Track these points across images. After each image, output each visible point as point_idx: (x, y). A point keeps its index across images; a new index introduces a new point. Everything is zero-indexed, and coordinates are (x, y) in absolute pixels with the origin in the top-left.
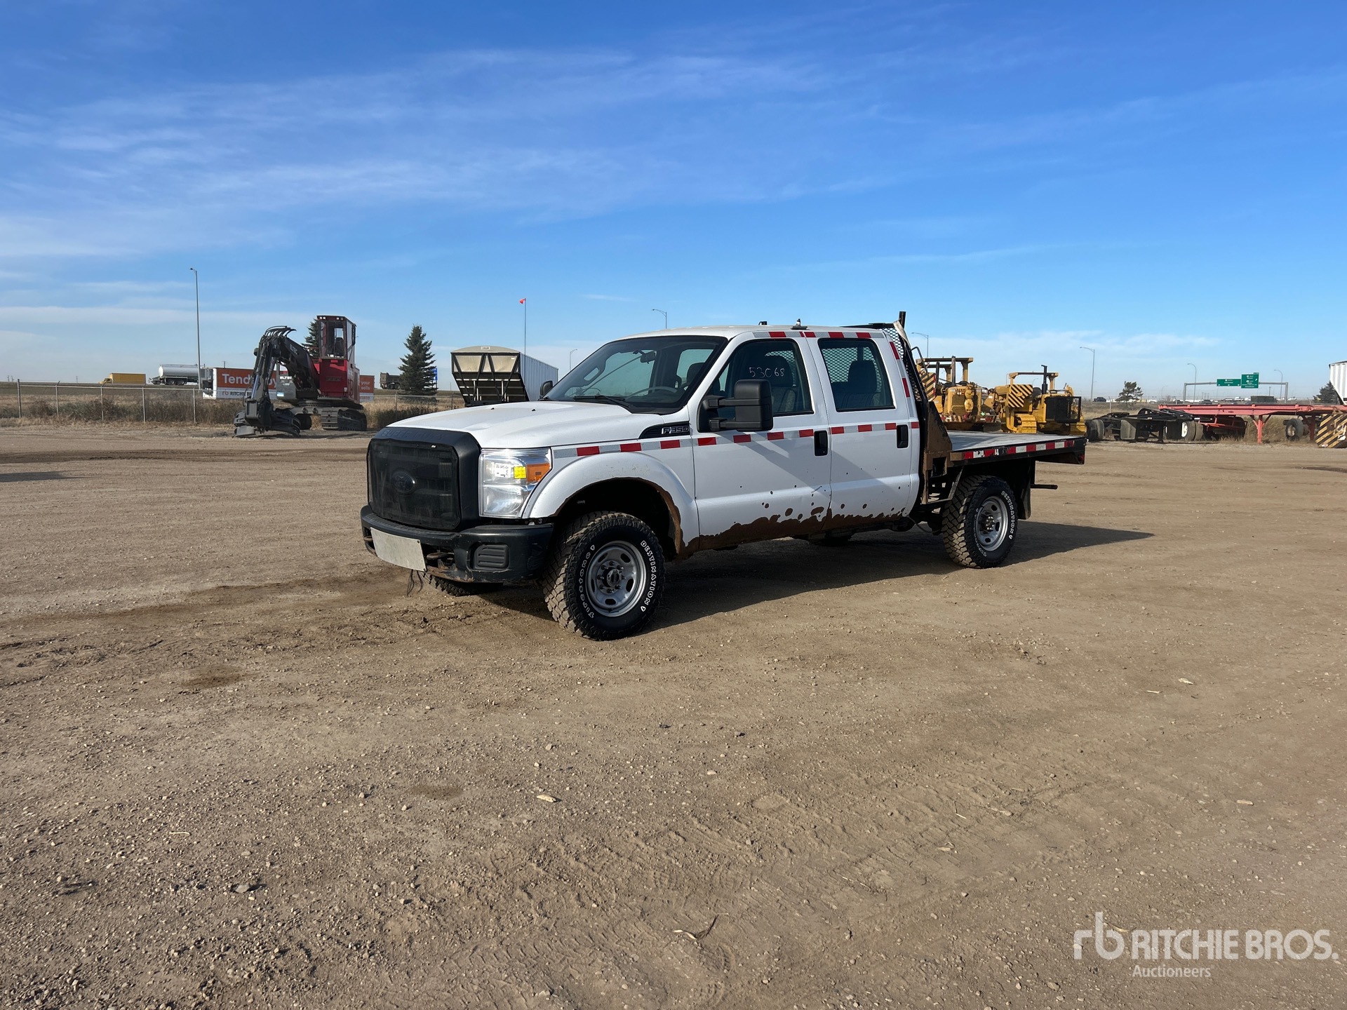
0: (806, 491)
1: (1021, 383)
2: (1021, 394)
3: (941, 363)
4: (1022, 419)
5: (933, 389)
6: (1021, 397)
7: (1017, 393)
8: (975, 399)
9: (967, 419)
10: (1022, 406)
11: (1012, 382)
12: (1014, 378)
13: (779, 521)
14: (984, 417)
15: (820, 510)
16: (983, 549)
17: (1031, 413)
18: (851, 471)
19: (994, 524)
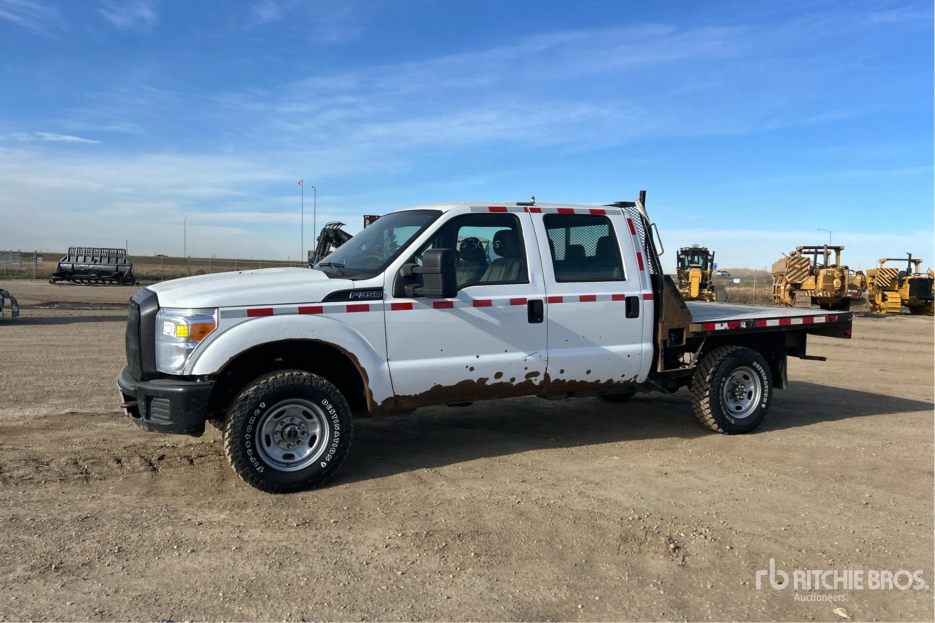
0: (520, 355)
1: (888, 267)
2: (888, 276)
3: (819, 250)
4: (888, 296)
5: (807, 270)
6: (888, 278)
7: (884, 275)
8: (843, 279)
9: (836, 295)
10: (889, 285)
11: (882, 266)
12: (883, 263)
13: (488, 383)
14: (850, 293)
15: (536, 374)
16: (730, 416)
17: (897, 291)
18: (570, 339)
19: (745, 392)
